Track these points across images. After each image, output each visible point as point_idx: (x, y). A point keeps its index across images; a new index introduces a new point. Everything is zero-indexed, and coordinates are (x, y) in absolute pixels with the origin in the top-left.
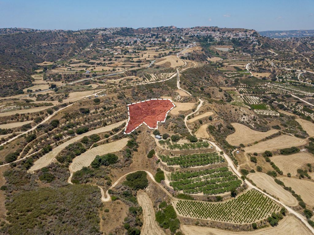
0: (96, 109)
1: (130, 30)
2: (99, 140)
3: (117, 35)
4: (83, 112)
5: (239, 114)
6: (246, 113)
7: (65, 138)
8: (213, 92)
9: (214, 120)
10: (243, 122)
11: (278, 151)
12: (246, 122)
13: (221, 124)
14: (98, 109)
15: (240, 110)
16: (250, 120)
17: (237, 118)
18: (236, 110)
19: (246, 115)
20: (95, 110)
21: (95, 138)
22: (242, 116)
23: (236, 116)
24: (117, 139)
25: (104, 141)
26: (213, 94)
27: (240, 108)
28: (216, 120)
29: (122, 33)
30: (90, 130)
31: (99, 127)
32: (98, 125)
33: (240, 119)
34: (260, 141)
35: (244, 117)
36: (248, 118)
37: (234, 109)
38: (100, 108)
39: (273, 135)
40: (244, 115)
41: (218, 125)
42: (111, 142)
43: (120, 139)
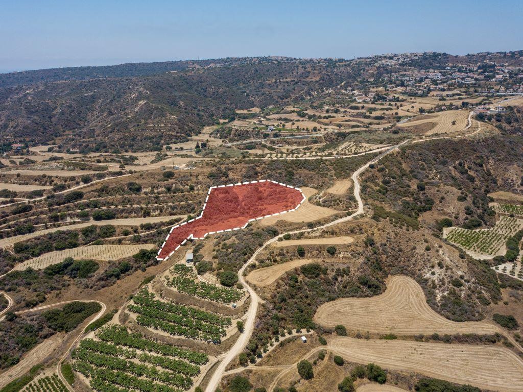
0: (154, 187)
1: (441, 57)
2: (112, 236)
3: (409, 66)
4: (130, 189)
5: (429, 260)
6: (447, 261)
7: (69, 220)
8: (443, 198)
9: (342, 255)
10: (426, 280)
11: (411, 376)
12: (433, 282)
13: (348, 268)
14: (157, 188)
15: (437, 251)
16: (447, 280)
17: (418, 268)
18: (428, 249)
19: (442, 268)
20: (150, 188)
21: (109, 232)
22: (433, 267)
23: (420, 264)
24: (137, 242)
25: (116, 241)
26: (441, 202)
27: (440, 247)
28: (344, 257)
29: (421, 64)
30: (118, 218)
31: (134, 217)
32: (135, 213)
33: (426, 271)
34: (406, 338)
35: (437, 270)
36: (443, 274)
37: (426, 244)
38: (161, 187)
39: (464, 335)
40: (440, 265)
41: (339, 270)
42: (125, 244)
43: (143, 244)
